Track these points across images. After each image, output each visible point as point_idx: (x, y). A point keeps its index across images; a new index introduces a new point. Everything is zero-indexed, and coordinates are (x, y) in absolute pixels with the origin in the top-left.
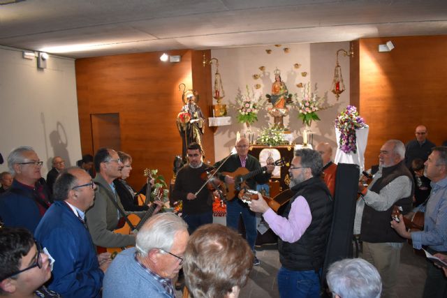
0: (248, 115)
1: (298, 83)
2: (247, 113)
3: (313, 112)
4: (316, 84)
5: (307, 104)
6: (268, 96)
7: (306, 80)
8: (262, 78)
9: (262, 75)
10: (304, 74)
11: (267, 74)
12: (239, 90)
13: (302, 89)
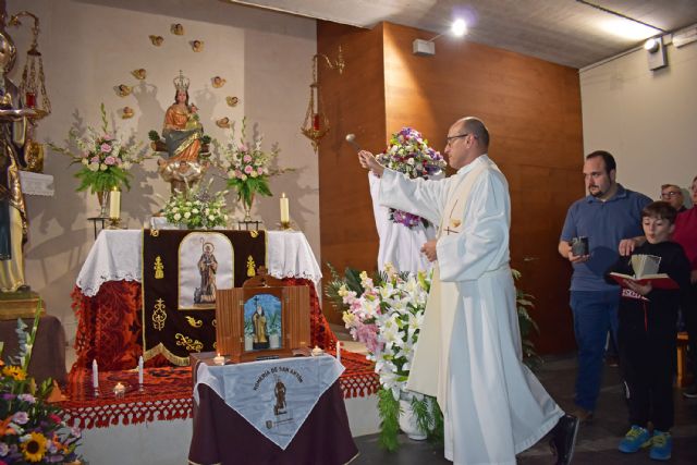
0: (108, 171)
1: (220, 117)
2: (104, 167)
3: (259, 177)
4: (256, 126)
5: (248, 158)
6: (153, 135)
7: (237, 114)
8: (137, 96)
9: (138, 90)
10: (233, 101)
11: (150, 89)
12: (76, 115)
13: (228, 132)
